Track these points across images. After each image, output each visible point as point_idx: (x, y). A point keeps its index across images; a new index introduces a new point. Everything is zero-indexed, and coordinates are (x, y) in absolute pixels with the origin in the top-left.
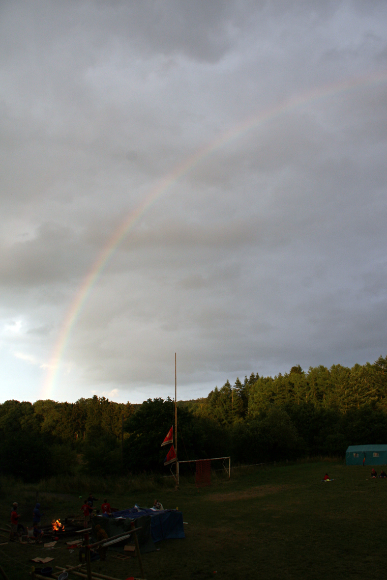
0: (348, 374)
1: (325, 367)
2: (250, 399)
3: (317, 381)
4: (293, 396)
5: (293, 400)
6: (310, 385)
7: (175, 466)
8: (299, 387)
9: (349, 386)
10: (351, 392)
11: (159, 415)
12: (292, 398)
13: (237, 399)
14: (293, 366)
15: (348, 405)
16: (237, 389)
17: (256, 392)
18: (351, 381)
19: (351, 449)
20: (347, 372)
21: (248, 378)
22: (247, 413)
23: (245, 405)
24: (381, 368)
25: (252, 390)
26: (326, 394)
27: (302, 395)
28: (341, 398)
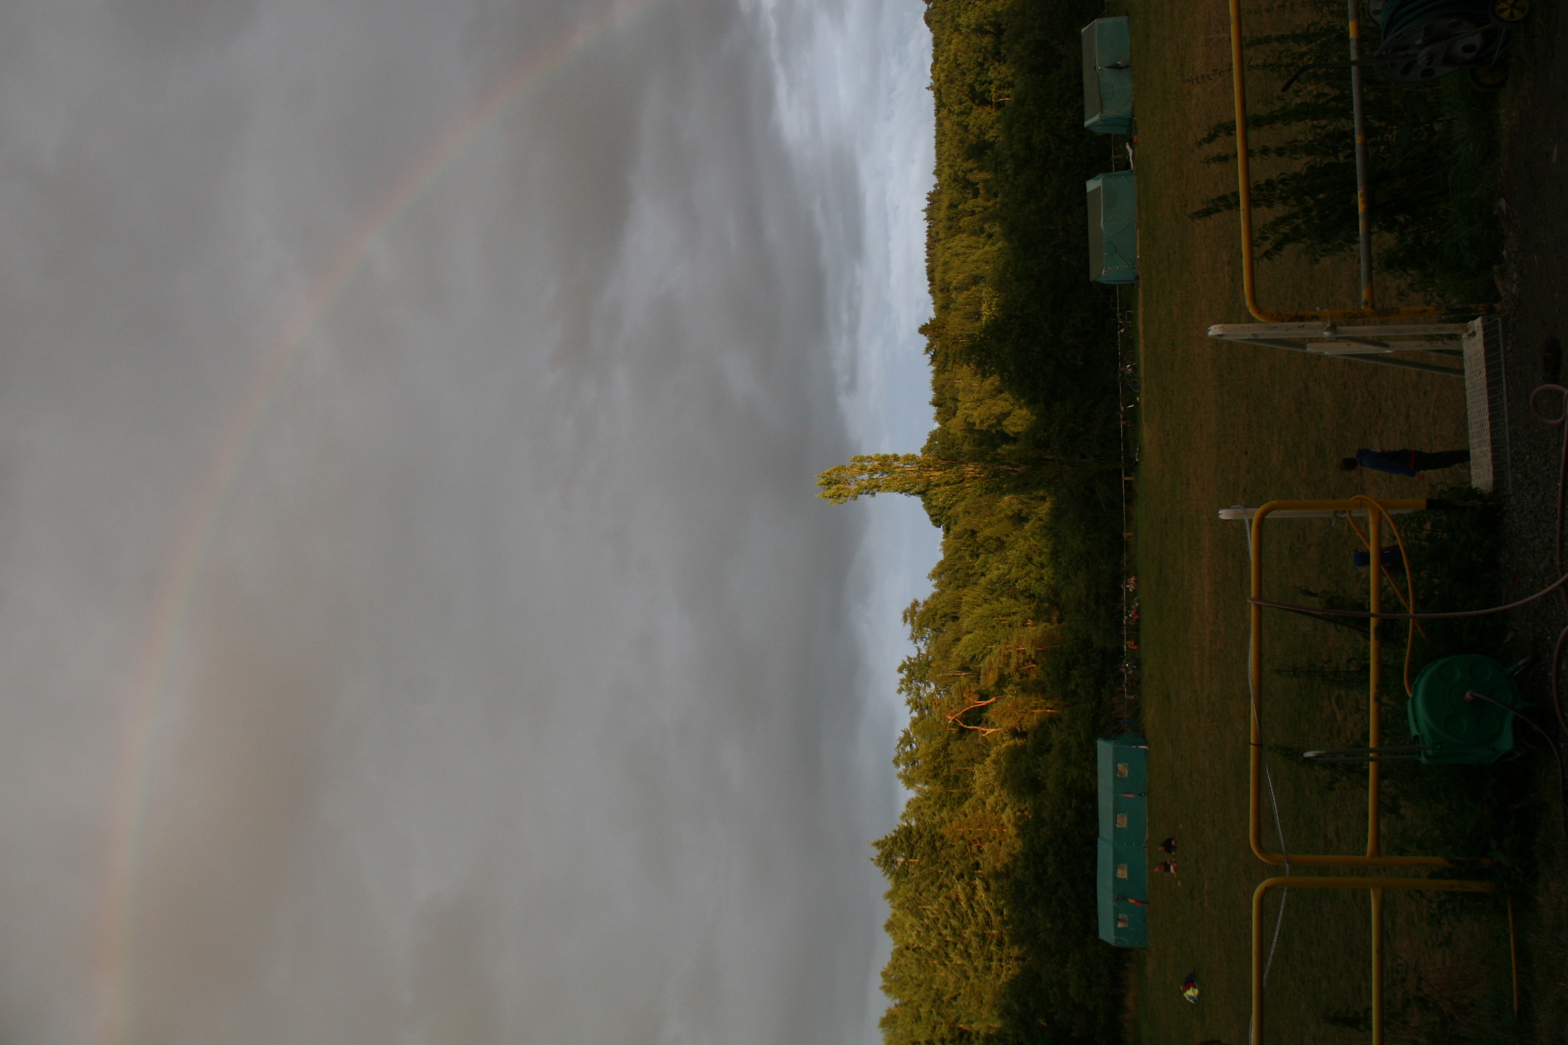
0: (909, 953)
1: (884, 1015)
3: (922, 1040)
9: (941, 952)
10: (958, 946)
15: (990, 959)
18: (929, 944)
19: (1107, 932)
20: (902, 955)
24: (903, 864)
26: (957, 1021)
28: (971, 974)
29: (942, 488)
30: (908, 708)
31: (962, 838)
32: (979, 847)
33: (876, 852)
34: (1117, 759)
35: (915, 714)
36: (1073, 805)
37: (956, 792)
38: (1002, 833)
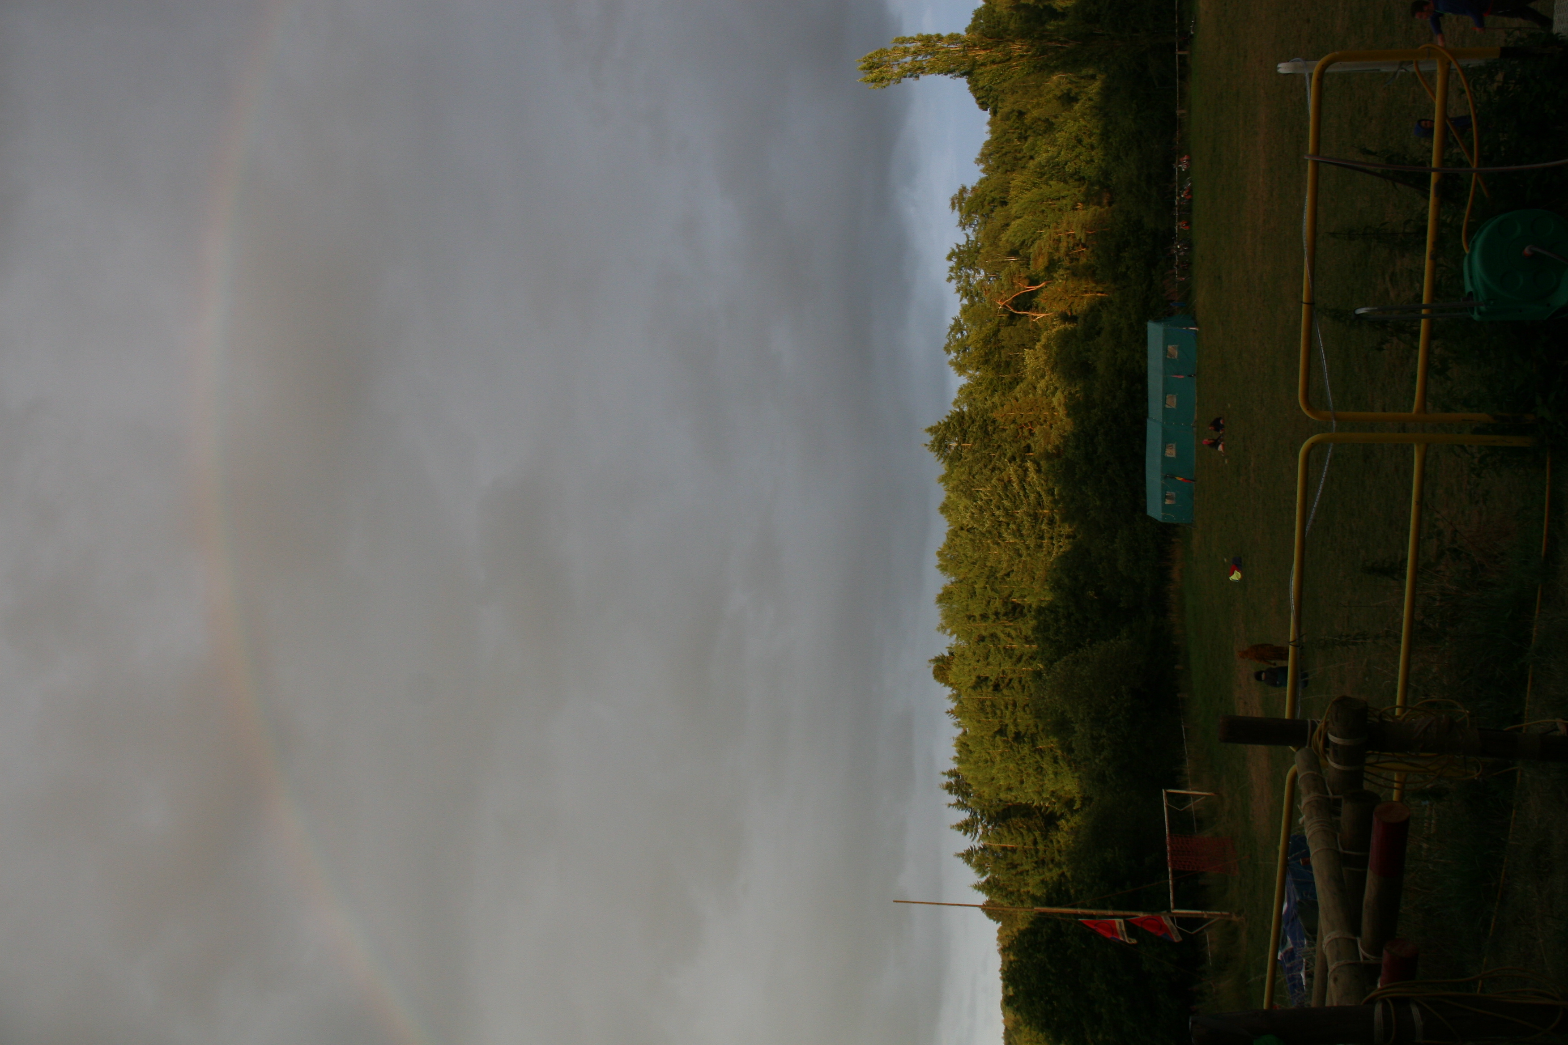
0: (963, 534)
1: (941, 592)
2: (1009, 796)
3: (977, 614)
4: (1010, 680)
5: (1020, 682)
6: (984, 633)
7: (1181, 921)
8: (988, 664)
9: (995, 532)
10: (1012, 526)
11: (1049, 966)
12: (1015, 684)
13: (1009, 831)
14: (932, 676)
15: (1042, 538)
16: (980, 831)
17: (993, 779)
18: (983, 525)
19: (1155, 509)
20: (958, 536)
21: (953, 799)
22: (1047, 808)
23: (1025, 811)
24: (956, 448)
25: (986, 791)
26: (1010, 596)
27: (1011, 657)
28: (1024, 552)
29: (988, 68)
30: (959, 296)
31: (1014, 422)
32: (1030, 430)
33: (929, 438)
34: (1167, 340)
35: (965, 302)
36: (1123, 386)
37: (1007, 378)
38: (1053, 416)
